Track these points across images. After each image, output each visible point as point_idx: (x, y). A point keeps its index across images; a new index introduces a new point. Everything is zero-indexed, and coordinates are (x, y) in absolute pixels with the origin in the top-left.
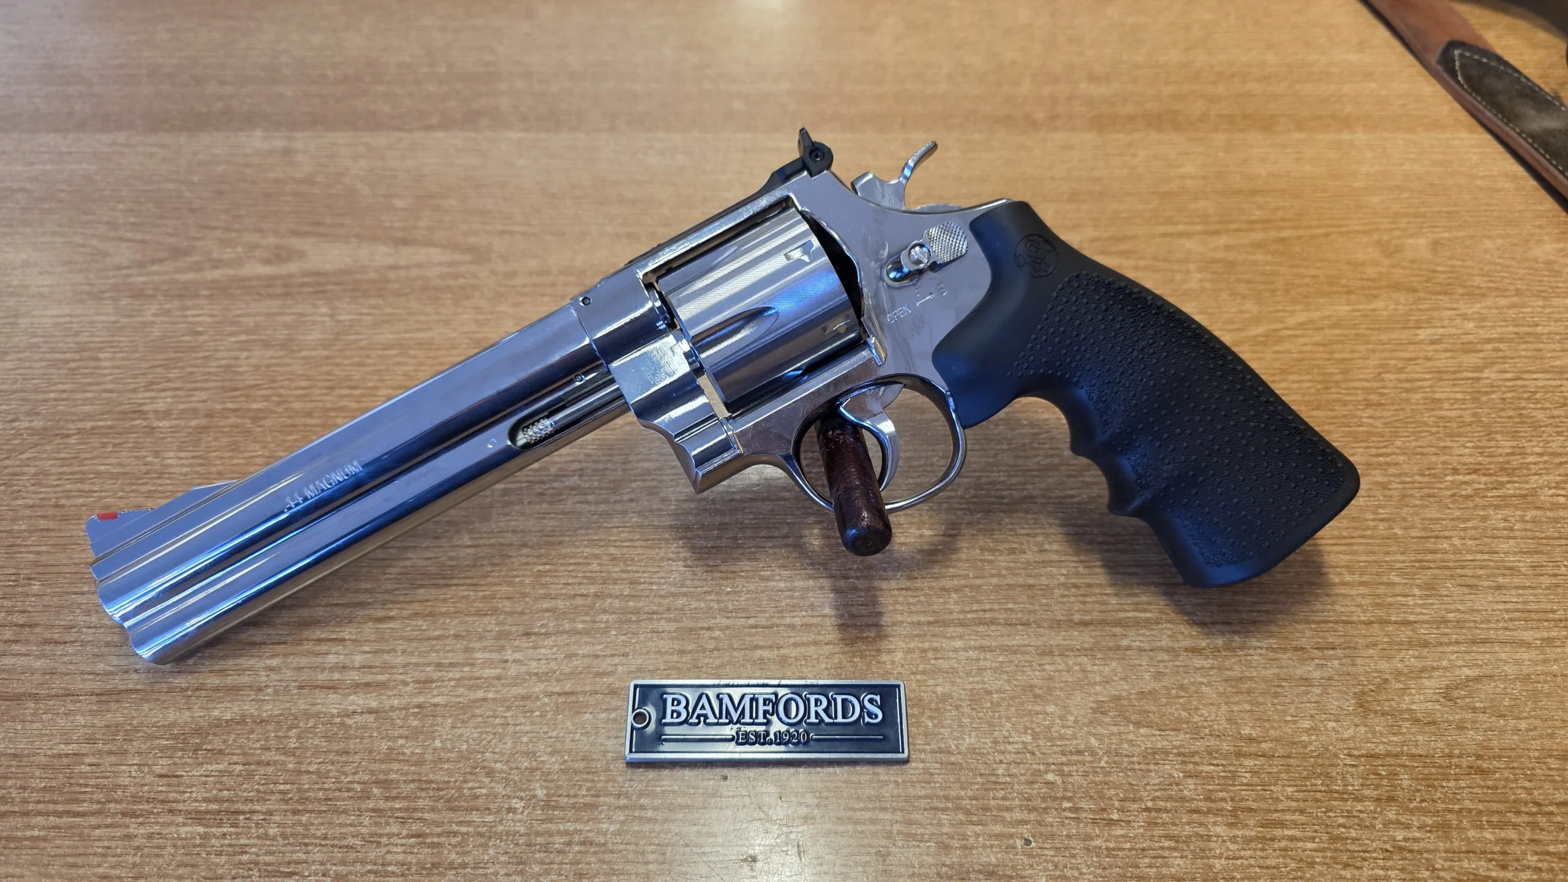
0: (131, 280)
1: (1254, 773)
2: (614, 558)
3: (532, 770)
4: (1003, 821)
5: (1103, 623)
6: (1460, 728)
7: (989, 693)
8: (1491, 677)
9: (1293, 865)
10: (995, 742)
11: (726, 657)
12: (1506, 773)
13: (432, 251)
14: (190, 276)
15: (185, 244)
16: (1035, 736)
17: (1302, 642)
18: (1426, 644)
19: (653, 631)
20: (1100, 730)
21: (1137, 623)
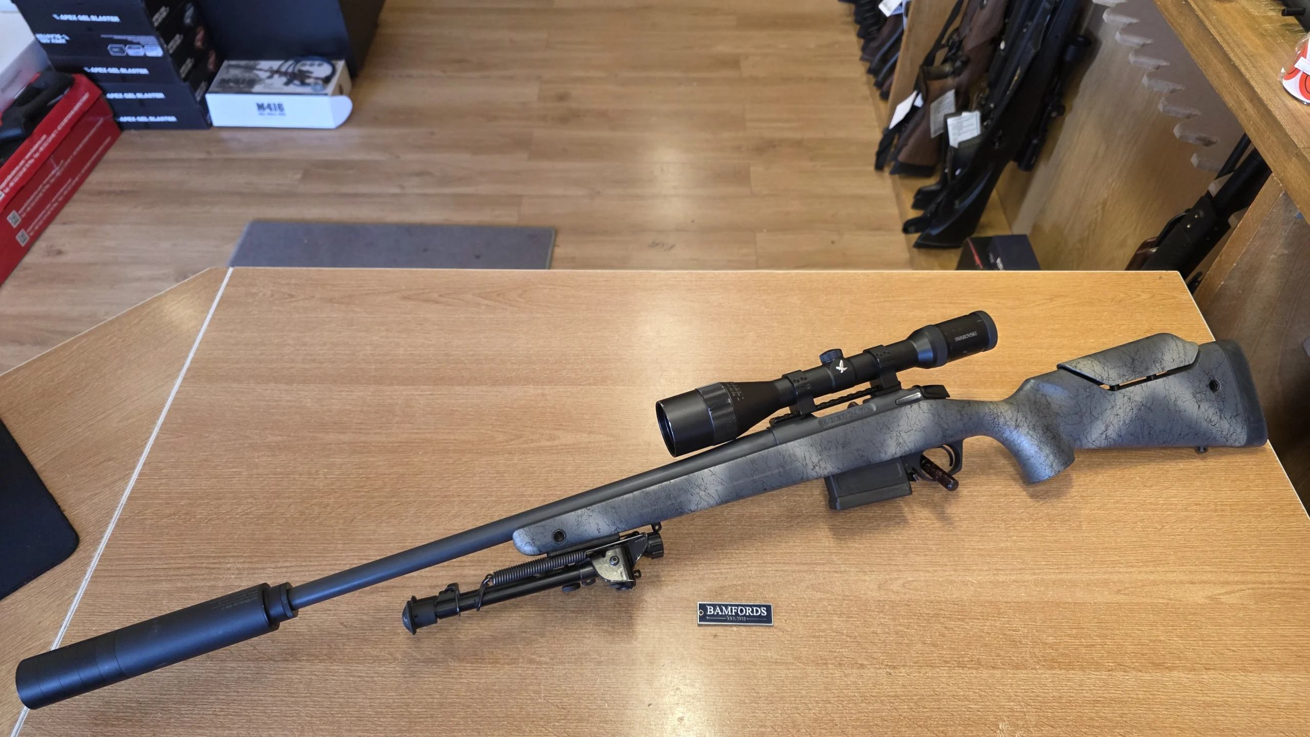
0: (506, 447)
1: (847, 604)
2: (672, 543)
3: (657, 601)
4: (780, 615)
5: (810, 564)
6: (905, 594)
7: (777, 582)
8: (916, 581)
9: (853, 627)
10: (779, 595)
11: (705, 572)
12: (915, 606)
13: (601, 436)
14: (525, 446)
15: (519, 433)
16: (789, 594)
17: (866, 570)
18: (900, 571)
19: (685, 564)
20: (807, 593)
21: (820, 564)
